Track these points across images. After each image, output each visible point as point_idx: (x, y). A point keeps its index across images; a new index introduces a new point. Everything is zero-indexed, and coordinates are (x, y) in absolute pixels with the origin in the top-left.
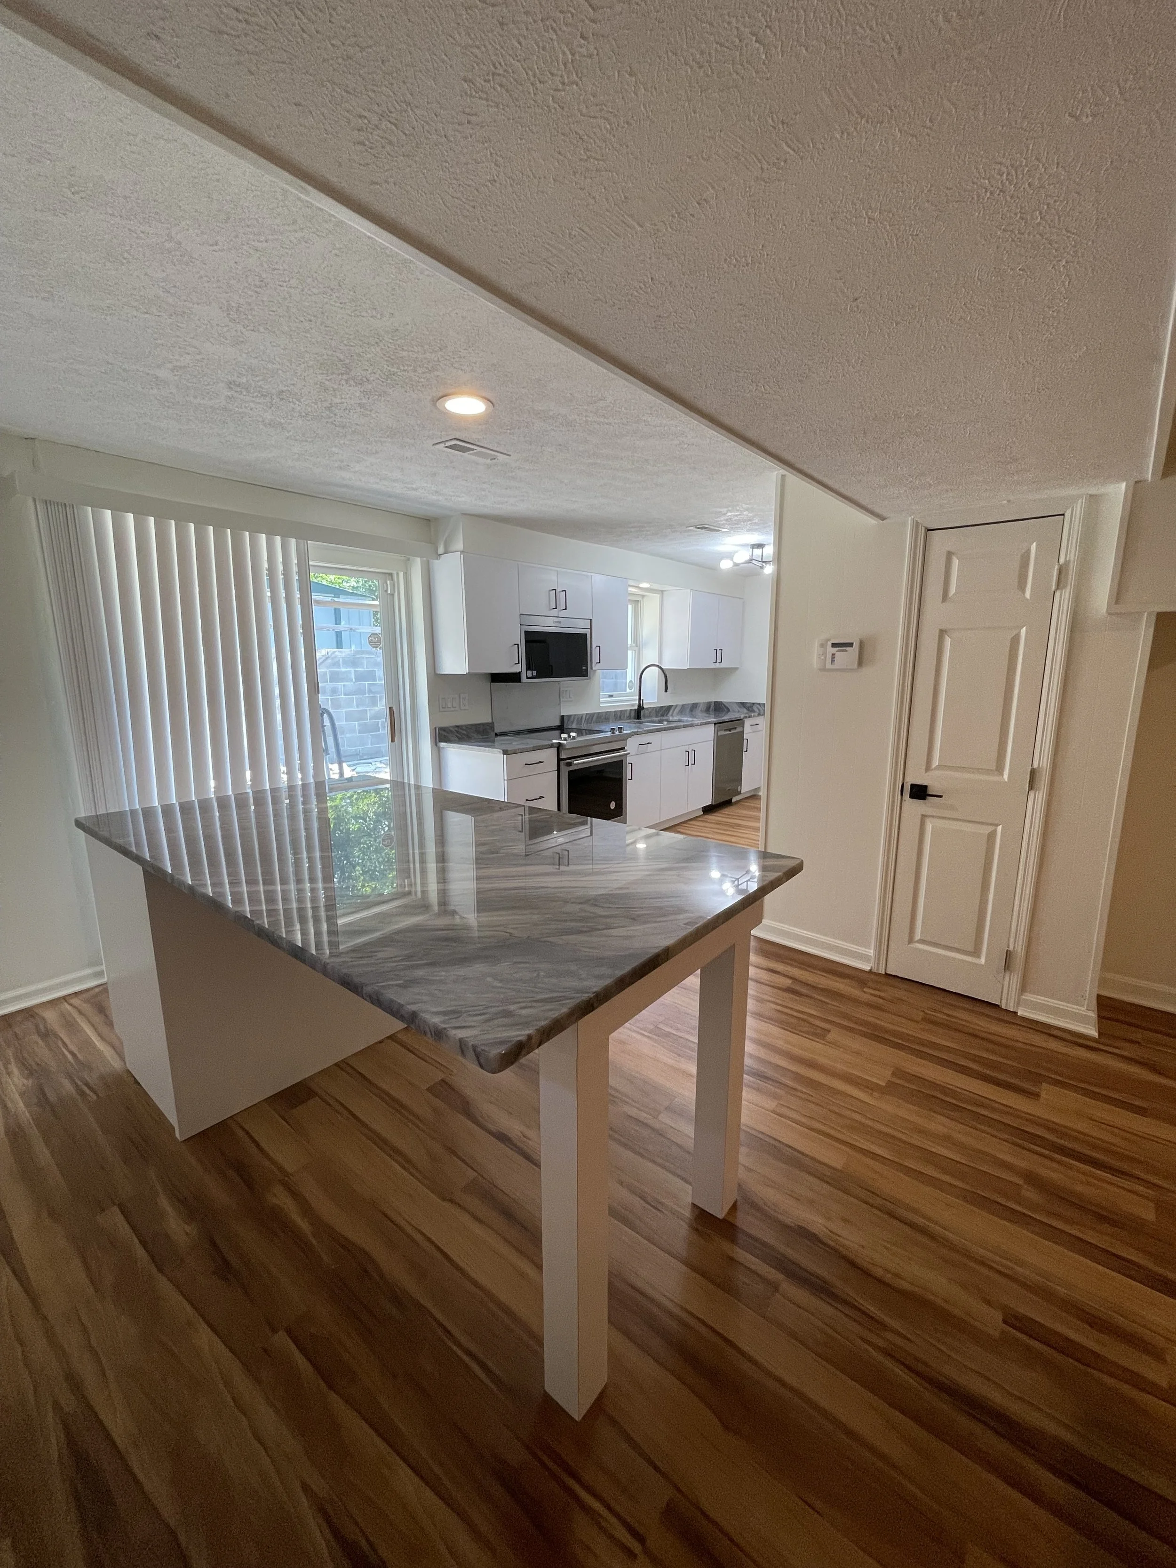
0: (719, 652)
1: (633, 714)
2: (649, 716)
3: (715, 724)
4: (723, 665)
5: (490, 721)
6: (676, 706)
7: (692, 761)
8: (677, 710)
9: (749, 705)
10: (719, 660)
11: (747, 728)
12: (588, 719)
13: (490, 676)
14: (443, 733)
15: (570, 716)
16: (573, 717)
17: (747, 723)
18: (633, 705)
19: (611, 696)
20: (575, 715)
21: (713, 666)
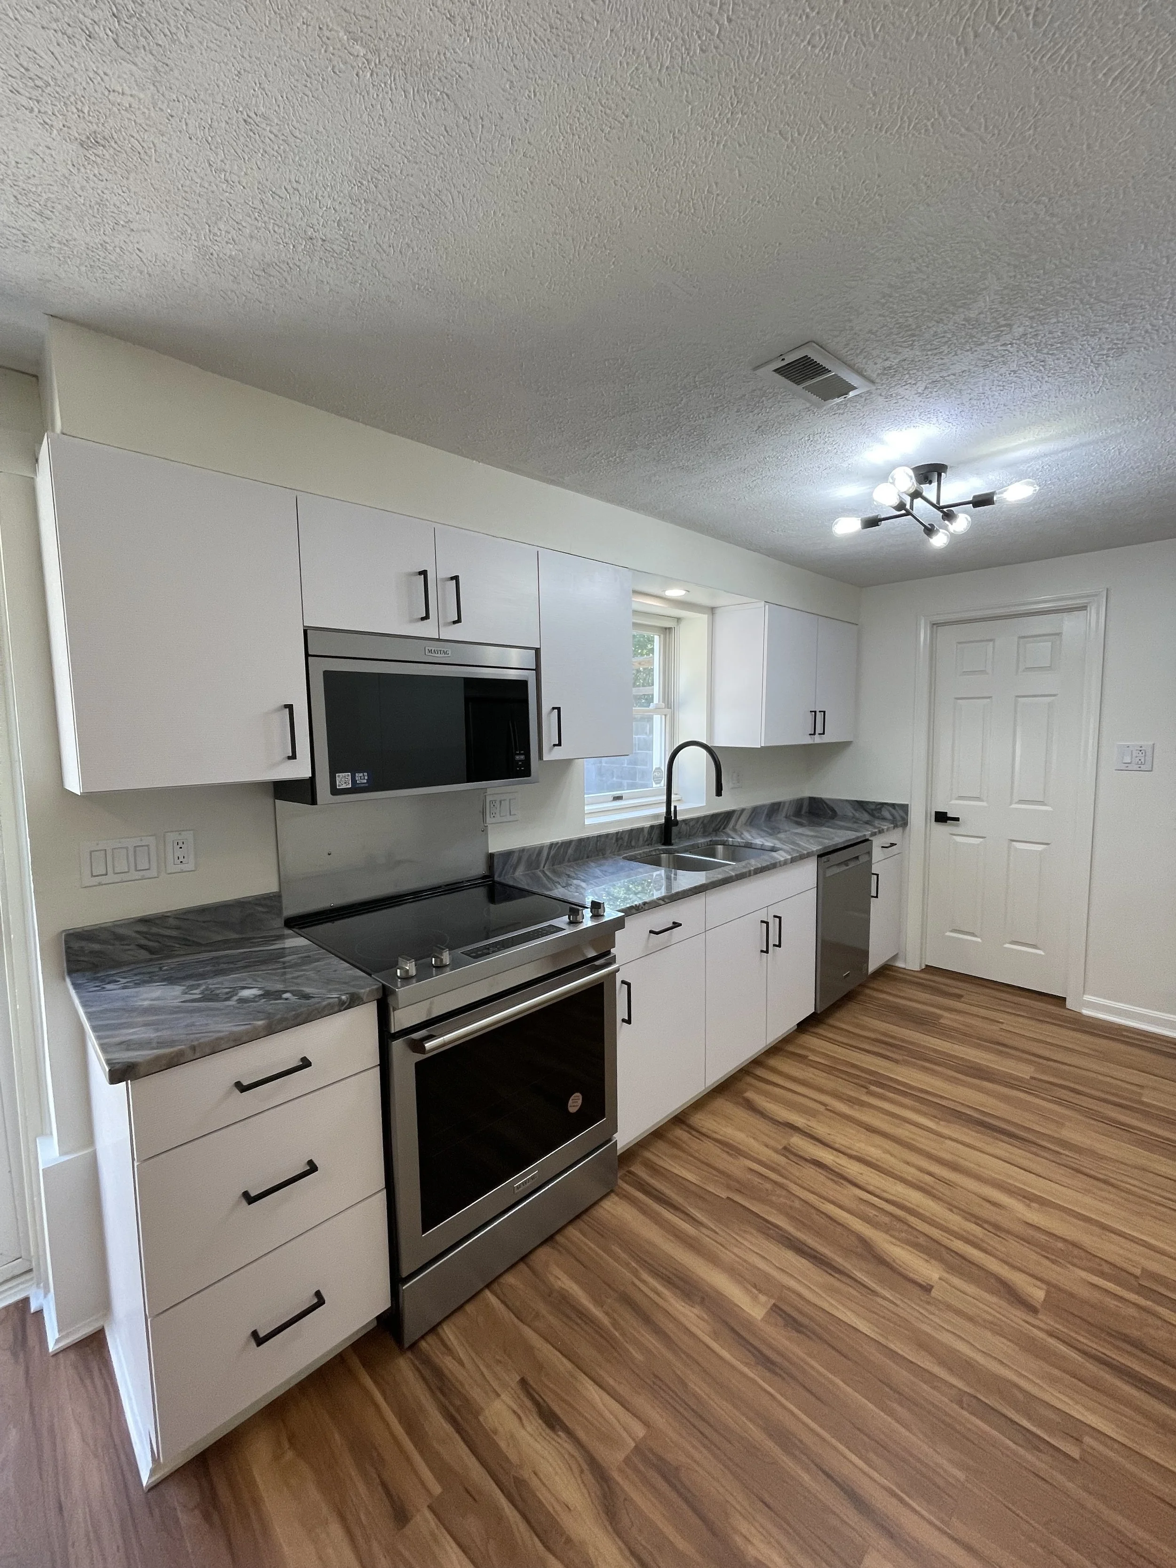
0: (819, 717)
1: (656, 834)
2: (689, 836)
3: (820, 856)
4: (826, 739)
5: (274, 888)
6: (743, 810)
7: (773, 940)
8: (743, 818)
9: (873, 807)
10: (819, 729)
11: (877, 853)
12: (554, 857)
13: (272, 786)
14: (76, 945)
15: (508, 854)
16: (516, 855)
17: (877, 842)
18: (656, 816)
19: (618, 798)
20: (523, 850)
21: (808, 740)
